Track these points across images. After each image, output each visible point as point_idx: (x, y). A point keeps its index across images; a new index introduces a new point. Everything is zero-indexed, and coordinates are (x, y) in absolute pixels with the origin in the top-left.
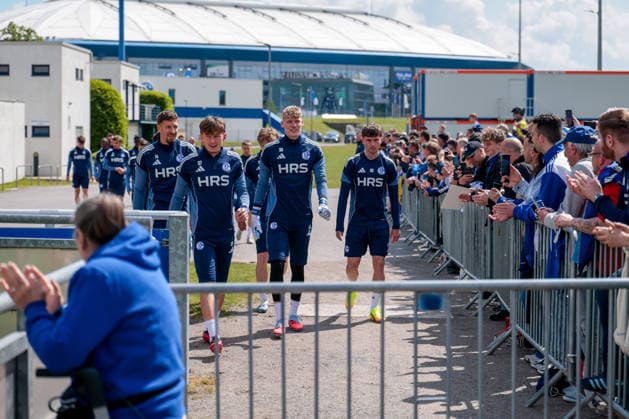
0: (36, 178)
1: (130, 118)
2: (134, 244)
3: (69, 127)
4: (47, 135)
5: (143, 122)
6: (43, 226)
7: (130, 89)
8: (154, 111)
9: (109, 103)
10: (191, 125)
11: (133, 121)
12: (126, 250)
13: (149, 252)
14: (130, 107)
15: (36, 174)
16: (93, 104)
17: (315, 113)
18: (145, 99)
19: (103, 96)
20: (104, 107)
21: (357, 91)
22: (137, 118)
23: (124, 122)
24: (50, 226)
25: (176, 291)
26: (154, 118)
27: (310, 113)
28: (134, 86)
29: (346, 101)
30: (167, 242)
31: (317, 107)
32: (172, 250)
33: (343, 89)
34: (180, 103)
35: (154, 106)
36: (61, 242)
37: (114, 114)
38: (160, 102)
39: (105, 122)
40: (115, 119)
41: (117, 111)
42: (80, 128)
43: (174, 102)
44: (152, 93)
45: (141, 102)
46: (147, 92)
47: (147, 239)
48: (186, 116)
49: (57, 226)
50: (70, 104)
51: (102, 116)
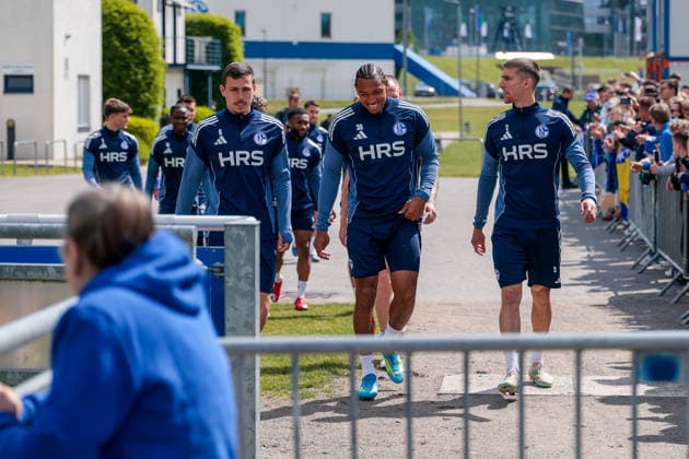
0: (10, 162)
1: (169, 60)
2: (162, 269)
3: (66, 76)
4: (30, 90)
5: (190, 67)
6: (12, 242)
7: (169, 11)
8: (209, 48)
9: (134, 35)
10: (273, 73)
11: (174, 65)
12: (146, 279)
13: (187, 284)
14: (169, 42)
15: (11, 156)
16: (106, 36)
17: (483, 50)
18: (194, 28)
19: (123, 24)
20: (125, 41)
21: (556, 13)
22: (181, 59)
23: (158, 66)
24: (25, 243)
25: (230, 350)
26: (209, 61)
27: (474, 49)
28: (175, 6)
29: (537, 29)
30: (222, 269)
31: (486, 39)
32: (230, 282)
33: (532, 9)
34: (253, 35)
35: (209, 39)
36: (44, 269)
37: (142, 53)
38: (219, 33)
39: (127, 67)
40: (144, 62)
41: (148, 49)
42: (84, 78)
43: (243, 32)
44: (206, 17)
45: (188, 33)
46: (197, 16)
47: (185, 262)
48: (265, 56)
49: (37, 242)
50: (68, 37)
51: (122, 58)
